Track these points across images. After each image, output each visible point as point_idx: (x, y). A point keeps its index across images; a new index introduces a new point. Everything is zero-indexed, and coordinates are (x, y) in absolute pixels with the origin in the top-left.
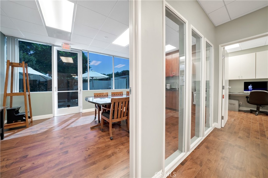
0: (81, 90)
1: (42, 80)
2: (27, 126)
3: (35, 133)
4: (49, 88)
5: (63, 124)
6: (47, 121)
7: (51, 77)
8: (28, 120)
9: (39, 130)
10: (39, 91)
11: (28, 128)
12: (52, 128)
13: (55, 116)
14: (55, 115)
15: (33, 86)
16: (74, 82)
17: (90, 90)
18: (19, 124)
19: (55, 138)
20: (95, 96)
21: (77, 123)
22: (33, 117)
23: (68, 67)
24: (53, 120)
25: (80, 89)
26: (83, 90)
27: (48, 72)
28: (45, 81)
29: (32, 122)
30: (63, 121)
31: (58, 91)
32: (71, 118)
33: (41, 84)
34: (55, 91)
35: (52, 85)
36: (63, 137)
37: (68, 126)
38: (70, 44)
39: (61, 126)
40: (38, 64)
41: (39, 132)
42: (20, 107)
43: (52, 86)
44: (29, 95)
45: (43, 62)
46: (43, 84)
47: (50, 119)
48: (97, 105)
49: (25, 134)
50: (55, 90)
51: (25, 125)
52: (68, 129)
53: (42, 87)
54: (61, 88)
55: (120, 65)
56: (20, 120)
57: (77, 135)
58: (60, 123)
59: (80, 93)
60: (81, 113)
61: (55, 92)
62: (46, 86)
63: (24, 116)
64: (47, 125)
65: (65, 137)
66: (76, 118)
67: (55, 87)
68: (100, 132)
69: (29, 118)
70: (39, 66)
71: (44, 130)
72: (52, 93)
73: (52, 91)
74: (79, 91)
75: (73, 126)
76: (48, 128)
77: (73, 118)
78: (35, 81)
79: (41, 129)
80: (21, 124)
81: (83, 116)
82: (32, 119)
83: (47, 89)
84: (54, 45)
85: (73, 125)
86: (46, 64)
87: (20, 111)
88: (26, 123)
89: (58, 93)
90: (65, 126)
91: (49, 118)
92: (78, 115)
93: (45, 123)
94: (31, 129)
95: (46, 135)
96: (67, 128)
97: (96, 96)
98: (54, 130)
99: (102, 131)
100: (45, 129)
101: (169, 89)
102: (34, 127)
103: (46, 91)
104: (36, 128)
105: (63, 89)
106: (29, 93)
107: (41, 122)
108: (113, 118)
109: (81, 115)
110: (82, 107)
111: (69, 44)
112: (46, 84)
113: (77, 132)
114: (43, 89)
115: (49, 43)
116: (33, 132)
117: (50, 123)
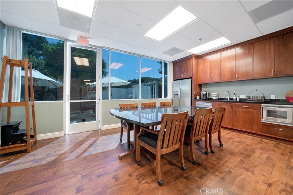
0: (99, 100)
1: (51, 87)
2: (28, 151)
3: (37, 164)
4: (59, 96)
5: (77, 148)
6: (56, 141)
7: (63, 83)
8: (31, 141)
9: (45, 158)
10: (48, 100)
11: (30, 153)
12: (62, 154)
13: (66, 135)
14: (67, 132)
15: (40, 93)
16: (87, 89)
17: (111, 99)
18: (18, 148)
19: (67, 175)
20: (120, 108)
21: (96, 146)
22: (38, 136)
23: (82, 71)
24: (64, 141)
25: (99, 98)
26: (103, 99)
27: (59, 76)
28: (55, 88)
29: (36, 143)
30: (77, 143)
31: (71, 100)
32: (88, 138)
33: (51, 91)
34: (67, 100)
35: (63, 93)
36: (80, 175)
37: (85, 151)
38: (89, 38)
39: (76, 151)
40: (47, 68)
41: (43, 163)
42: (21, 122)
43: (63, 95)
44: (33, 106)
45: (53, 65)
46: (53, 91)
47: (60, 139)
48: (123, 121)
49: (24, 164)
50: (67, 98)
51: (26, 149)
52: (85, 158)
53: (51, 95)
54: (73, 97)
55: (145, 68)
56: (20, 142)
57: (101, 170)
58: (72, 147)
59: (99, 103)
60: (100, 130)
61: (67, 102)
62: (56, 94)
63: (25, 135)
64: (56, 149)
65: (83, 174)
66: (94, 139)
67: (68, 95)
68: (136, 165)
69: (32, 137)
70: (49, 70)
71: (52, 158)
72: (63, 102)
73: (63, 100)
74: (97, 101)
75: (93, 153)
76: (57, 155)
77: (91, 139)
78: (43, 88)
79: (48, 155)
80: (20, 146)
81: (102, 135)
82: (36, 139)
83: (57, 98)
84: (67, 40)
85: (93, 151)
86: (56, 67)
87: (20, 128)
88: (27, 145)
89: (71, 102)
90: (81, 151)
91: (59, 137)
92: (97, 133)
93: (54, 145)
94: (34, 154)
95: (55, 169)
96: (84, 155)
97: (123, 108)
98: (65, 158)
99: (139, 165)
100: (53, 156)
101: (216, 99)
102: (38, 151)
103: (56, 100)
104: (41, 153)
105: (75, 98)
106: (33, 102)
107: (48, 143)
108: (162, 148)
109: (100, 133)
110: (101, 122)
111: (87, 38)
112: (56, 92)
113: (100, 165)
114: (53, 98)
115: (62, 36)
116: (35, 161)
117: (60, 145)
